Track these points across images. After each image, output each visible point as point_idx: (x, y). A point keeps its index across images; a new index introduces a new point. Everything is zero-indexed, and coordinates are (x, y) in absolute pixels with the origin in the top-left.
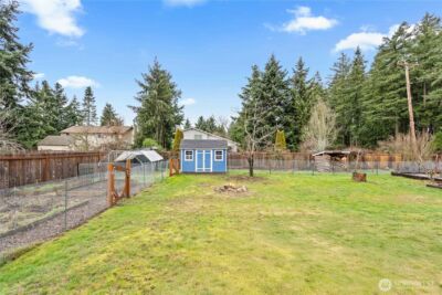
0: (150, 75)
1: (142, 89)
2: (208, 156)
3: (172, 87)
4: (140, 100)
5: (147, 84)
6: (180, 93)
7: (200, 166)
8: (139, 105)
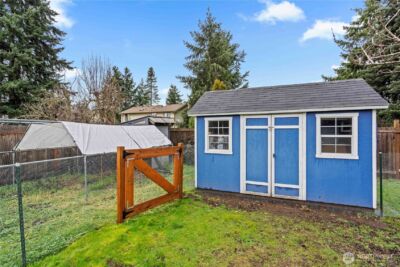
0: (200, 32)
1: (191, 53)
3: (233, 50)
4: (190, 67)
5: (196, 44)
6: (243, 55)
7: (257, 172)
8: (189, 74)
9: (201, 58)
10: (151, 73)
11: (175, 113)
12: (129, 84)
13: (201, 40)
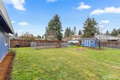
1: (84, 25)
2: (89, 42)
5: (85, 23)
8: (84, 29)
9: (86, 26)
10: (75, 28)
11: (80, 37)
12: (70, 30)
13: (86, 22)
